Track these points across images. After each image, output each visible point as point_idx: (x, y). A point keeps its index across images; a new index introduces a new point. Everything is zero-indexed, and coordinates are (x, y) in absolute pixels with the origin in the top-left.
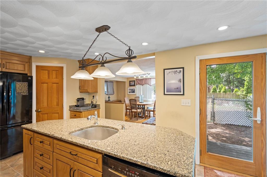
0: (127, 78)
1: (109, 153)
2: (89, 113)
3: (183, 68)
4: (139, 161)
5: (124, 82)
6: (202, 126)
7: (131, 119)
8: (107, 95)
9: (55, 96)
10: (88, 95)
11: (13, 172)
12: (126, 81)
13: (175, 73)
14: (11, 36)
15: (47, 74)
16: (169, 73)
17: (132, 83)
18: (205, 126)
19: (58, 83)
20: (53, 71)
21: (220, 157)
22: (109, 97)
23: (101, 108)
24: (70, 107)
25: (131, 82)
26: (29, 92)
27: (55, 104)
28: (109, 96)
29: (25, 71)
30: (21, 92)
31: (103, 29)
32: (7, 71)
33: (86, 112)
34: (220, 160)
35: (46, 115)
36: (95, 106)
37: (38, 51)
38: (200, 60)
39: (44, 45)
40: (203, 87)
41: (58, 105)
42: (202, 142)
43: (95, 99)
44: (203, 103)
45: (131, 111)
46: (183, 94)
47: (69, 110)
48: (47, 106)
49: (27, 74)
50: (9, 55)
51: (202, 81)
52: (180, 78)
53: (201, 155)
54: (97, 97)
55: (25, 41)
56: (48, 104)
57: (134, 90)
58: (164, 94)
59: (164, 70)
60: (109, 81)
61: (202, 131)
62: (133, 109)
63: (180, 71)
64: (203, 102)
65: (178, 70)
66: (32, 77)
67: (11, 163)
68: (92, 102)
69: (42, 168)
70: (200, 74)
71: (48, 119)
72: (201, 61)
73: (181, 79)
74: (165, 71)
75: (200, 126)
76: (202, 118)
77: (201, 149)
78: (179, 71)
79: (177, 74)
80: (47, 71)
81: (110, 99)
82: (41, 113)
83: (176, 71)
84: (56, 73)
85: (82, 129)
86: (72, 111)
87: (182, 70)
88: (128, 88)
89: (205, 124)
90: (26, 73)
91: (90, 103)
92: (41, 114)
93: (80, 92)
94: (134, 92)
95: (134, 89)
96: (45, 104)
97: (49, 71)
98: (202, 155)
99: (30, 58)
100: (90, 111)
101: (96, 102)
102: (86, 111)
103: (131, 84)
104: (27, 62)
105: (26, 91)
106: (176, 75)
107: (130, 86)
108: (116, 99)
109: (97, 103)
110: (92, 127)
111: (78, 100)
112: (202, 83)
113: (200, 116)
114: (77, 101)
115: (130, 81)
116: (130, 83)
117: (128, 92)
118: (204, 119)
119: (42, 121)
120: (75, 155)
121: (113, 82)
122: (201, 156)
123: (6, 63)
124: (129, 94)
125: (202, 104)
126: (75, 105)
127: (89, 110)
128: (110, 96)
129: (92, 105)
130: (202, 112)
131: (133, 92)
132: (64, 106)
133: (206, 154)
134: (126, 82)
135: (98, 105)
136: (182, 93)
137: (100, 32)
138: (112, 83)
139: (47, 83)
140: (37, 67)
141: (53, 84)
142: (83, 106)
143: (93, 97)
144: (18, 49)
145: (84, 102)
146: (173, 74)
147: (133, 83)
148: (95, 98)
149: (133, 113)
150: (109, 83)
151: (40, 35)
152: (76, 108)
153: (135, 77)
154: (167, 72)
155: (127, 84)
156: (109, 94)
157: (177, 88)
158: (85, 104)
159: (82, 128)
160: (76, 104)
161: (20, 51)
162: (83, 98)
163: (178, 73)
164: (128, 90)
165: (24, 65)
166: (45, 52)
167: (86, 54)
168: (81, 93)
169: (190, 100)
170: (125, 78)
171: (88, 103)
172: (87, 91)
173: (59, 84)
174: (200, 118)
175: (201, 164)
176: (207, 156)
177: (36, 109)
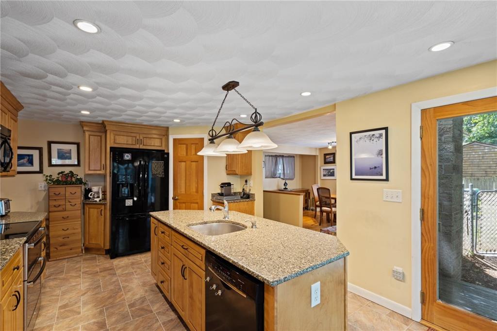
0: (321, 149)
1: (209, 248)
2: (236, 206)
3: (386, 129)
4: (231, 258)
5: (315, 156)
6: (427, 244)
7: (320, 225)
8: (283, 179)
9: (194, 179)
10: (239, 179)
11: (145, 268)
12: (318, 154)
13: (370, 139)
14: (151, 103)
15: (185, 149)
16: (360, 138)
17: (330, 157)
18: (432, 245)
19: (197, 162)
20: (192, 145)
21: (468, 316)
22: (285, 184)
23: (256, 199)
24: (213, 195)
25: (327, 157)
26: (165, 174)
27: (195, 191)
28: (285, 182)
29: (162, 146)
30: (157, 174)
31: (230, 86)
32: (145, 147)
33: (232, 204)
34: (468, 322)
35: (184, 205)
36: (247, 196)
37: (173, 120)
38: (421, 110)
39: (176, 113)
40: (429, 165)
41: (197, 192)
42: (426, 278)
43: (248, 185)
44: (429, 198)
45: (321, 209)
46: (387, 180)
47: (211, 200)
48: (184, 193)
49: (164, 151)
50: (146, 128)
51: (427, 153)
52: (380, 149)
53: (423, 302)
54: (251, 182)
55: (156, 112)
56: (186, 190)
57: (334, 172)
58: (352, 179)
59: (351, 134)
60: (287, 155)
61: (427, 255)
62: (324, 207)
63: (381, 135)
64: (428, 195)
65: (377, 133)
66: (168, 154)
67: (145, 259)
68: (243, 189)
69: (163, 263)
70: (421, 139)
71: (186, 209)
72: (424, 111)
73: (381, 151)
74: (353, 135)
75: (423, 244)
76: (427, 228)
77: (425, 292)
78: (378, 136)
79: (375, 140)
80: (185, 146)
81: (287, 187)
82: (178, 201)
83: (373, 135)
84: (195, 148)
85: (206, 223)
86: (215, 202)
87: (383, 132)
88: (321, 167)
89: (432, 241)
90: (163, 149)
91: (241, 191)
92: (178, 204)
93: (227, 174)
94: (332, 174)
95: (334, 169)
96: (183, 191)
97: (187, 145)
98: (427, 305)
99: (167, 129)
100: (239, 203)
101: (250, 190)
102: (232, 202)
103: (328, 160)
104: (164, 135)
105: (162, 172)
106: (373, 143)
107: (326, 163)
108: (301, 188)
109: (251, 192)
110: (219, 222)
111: (223, 185)
112: (427, 156)
113: (423, 225)
114: (221, 187)
115: (325, 155)
116: (325, 159)
117: (322, 175)
118: (431, 231)
119: (180, 209)
120: (186, 249)
121: (294, 157)
122: (423, 306)
123: (144, 138)
124: (323, 178)
125: (426, 200)
126: (218, 193)
127: (237, 202)
128: (287, 181)
129: (244, 194)
130: (425, 216)
131: (329, 176)
132: (204, 194)
133: (435, 304)
134: (318, 156)
135: (252, 194)
136: (384, 177)
137: (228, 90)
138: (292, 158)
139: (185, 162)
140: (175, 140)
141: (192, 163)
142: (229, 194)
143: (246, 181)
144: (153, 121)
145: (231, 188)
146: (368, 141)
147: (332, 158)
148: (248, 183)
149: (325, 214)
150: (287, 158)
151: (167, 103)
152: (219, 197)
153: (330, 147)
154: (355, 138)
155: (320, 161)
156: (286, 177)
157: (375, 168)
158: (232, 192)
159: (206, 221)
160: (220, 192)
161: (155, 123)
162: (230, 183)
163: (377, 139)
164: (322, 170)
165: (161, 139)
166: (181, 121)
167: (215, 121)
168: (228, 176)
169: (401, 191)
170: (316, 149)
171: (237, 191)
172: (234, 173)
173: (199, 162)
174: (423, 227)
175: (424, 322)
176: (438, 309)
177: (172, 196)
